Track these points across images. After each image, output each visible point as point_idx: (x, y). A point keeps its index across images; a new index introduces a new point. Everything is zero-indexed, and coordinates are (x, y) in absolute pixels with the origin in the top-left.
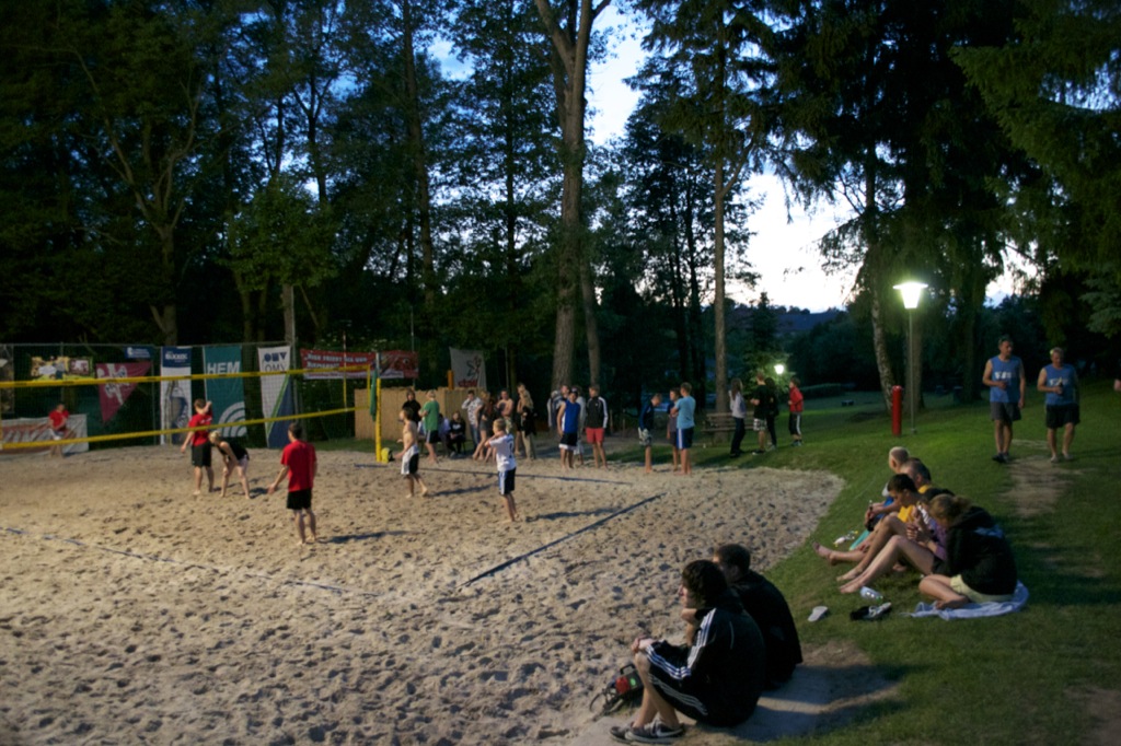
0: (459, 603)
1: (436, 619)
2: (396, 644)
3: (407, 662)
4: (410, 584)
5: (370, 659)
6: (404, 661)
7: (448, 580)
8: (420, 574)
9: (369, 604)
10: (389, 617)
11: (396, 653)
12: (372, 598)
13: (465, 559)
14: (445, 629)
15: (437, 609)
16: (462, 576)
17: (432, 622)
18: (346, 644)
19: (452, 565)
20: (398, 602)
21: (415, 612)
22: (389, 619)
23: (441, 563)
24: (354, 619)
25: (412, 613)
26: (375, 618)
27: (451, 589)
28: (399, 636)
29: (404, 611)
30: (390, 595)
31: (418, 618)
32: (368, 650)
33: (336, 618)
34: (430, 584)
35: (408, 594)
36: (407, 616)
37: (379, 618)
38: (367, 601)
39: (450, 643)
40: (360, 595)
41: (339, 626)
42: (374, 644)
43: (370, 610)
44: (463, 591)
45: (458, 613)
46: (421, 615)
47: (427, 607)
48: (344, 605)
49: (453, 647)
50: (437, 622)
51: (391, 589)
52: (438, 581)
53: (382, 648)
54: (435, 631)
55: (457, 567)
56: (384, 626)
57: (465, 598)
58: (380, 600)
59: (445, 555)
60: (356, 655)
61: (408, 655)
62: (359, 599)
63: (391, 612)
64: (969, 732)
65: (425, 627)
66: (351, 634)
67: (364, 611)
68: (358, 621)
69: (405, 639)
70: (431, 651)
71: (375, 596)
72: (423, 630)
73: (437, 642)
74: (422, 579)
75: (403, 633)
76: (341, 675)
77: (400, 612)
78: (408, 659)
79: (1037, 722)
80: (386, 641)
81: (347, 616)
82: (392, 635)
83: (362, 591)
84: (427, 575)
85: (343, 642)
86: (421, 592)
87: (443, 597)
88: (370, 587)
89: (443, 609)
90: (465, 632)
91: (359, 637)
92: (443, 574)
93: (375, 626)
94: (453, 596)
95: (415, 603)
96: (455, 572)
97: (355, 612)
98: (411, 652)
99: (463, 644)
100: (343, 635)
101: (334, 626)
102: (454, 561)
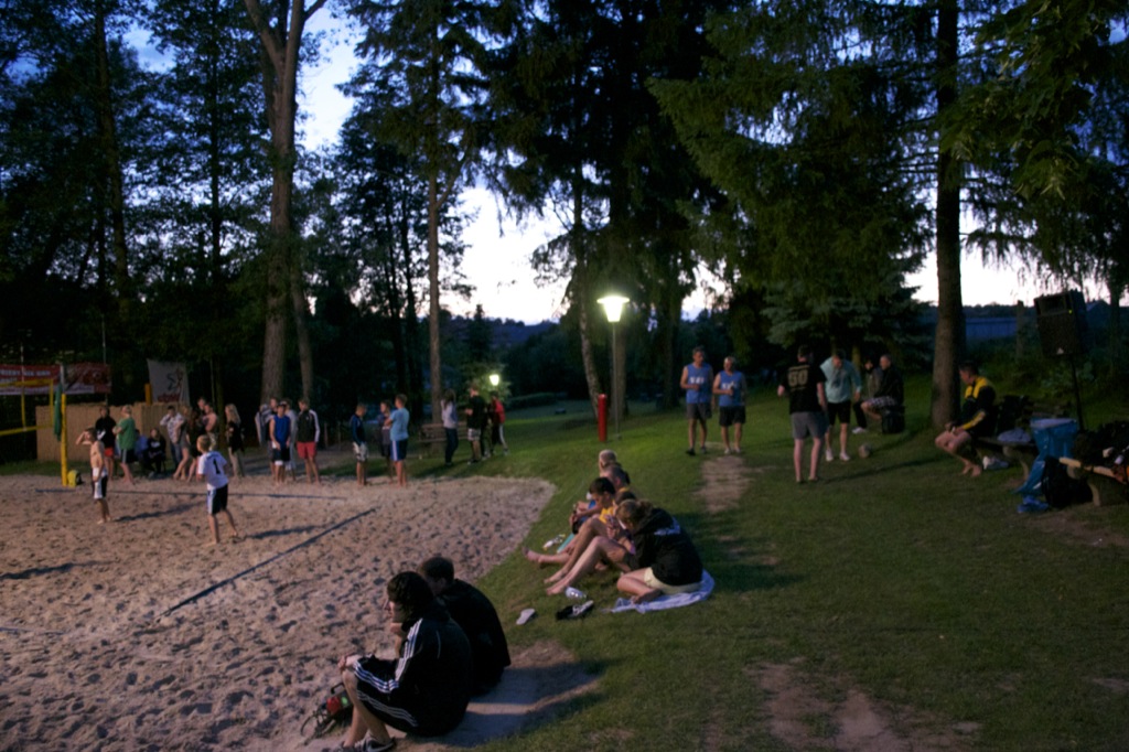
0: (158, 635)
1: (131, 653)
2: (85, 685)
3: (98, 704)
4: (101, 618)
5: (54, 704)
6: (94, 703)
7: (144, 611)
8: (112, 607)
9: (52, 644)
10: (76, 655)
11: (85, 694)
12: (56, 637)
13: (164, 586)
14: (142, 663)
15: (132, 643)
16: (160, 606)
17: (126, 657)
18: (25, 690)
19: (149, 594)
20: (87, 639)
21: (107, 648)
22: (76, 658)
23: (137, 592)
24: (34, 662)
25: (101, 649)
26: (60, 658)
27: (148, 620)
28: (88, 675)
29: (94, 648)
30: (77, 632)
31: (111, 654)
32: (52, 693)
33: (12, 662)
34: (125, 616)
35: (98, 629)
36: (97, 653)
37: (65, 658)
38: (50, 640)
39: (147, 678)
40: (40, 635)
41: (17, 671)
42: (59, 687)
43: (54, 650)
44: (162, 622)
45: (157, 645)
46: (114, 651)
47: (120, 641)
48: (22, 647)
49: (151, 683)
50: (132, 657)
51: (78, 626)
52: (134, 612)
53: (68, 690)
54: (129, 667)
55: (155, 596)
56: (70, 667)
57: (164, 629)
58: (66, 638)
59: (141, 584)
60: (37, 702)
61: (98, 696)
62: (40, 639)
63: (79, 650)
64: (659, 716)
65: (118, 664)
66: (31, 679)
67: (47, 652)
68: (39, 664)
69: (95, 679)
70: (125, 689)
71: (60, 634)
72: (116, 667)
73: (132, 679)
74: (115, 611)
75: (92, 673)
76: (19, 725)
77: (89, 650)
78: (98, 700)
79: (718, 701)
80: (73, 683)
81: (26, 659)
82: (80, 676)
83: (44, 630)
84: (120, 607)
85: (21, 688)
86: (114, 626)
87: (139, 629)
88: (54, 625)
89: (139, 643)
90: (164, 665)
91: (41, 681)
92: (139, 605)
93: (60, 667)
94: (150, 627)
95: (106, 638)
96: (153, 602)
97: (36, 653)
98: (102, 693)
99: (161, 679)
100: (20, 681)
101: (10, 671)
102: (151, 590)
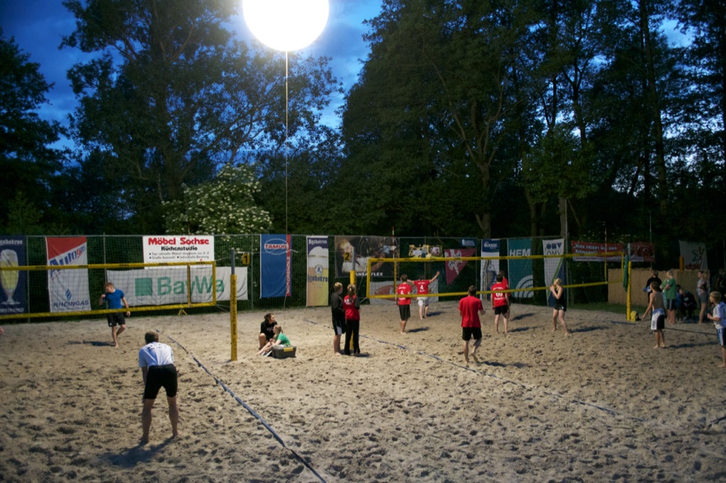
0: (712, 437)
1: (694, 446)
2: (663, 462)
3: (674, 478)
4: (668, 415)
5: (644, 470)
6: (672, 477)
7: (699, 416)
8: (675, 408)
9: (637, 426)
10: (655, 439)
11: (665, 469)
12: (639, 422)
13: (711, 401)
14: (703, 456)
15: (693, 438)
16: (710, 415)
17: (690, 448)
18: (624, 455)
19: (700, 404)
20: (660, 428)
21: (675, 438)
22: (655, 441)
23: (691, 401)
24: (627, 436)
25: (671, 439)
26: (643, 438)
27: (702, 424)
28: (665, 455)
29: (666, 436)
30: (653, 422)
31: (679, 443)
32: (641, 463)
33: (613, 433)
34: (685, 417)
35: (667, 423)
36: (669, 440)
37: (647, 439)
38: (635, 424)
39: (709, 469)
40: (628, 418)
41: (616, 440)
42: (646, 458)
43: (639, 431)
44: (713, 427)
45: (712, 444)
46: (681, 441)
47: (684, 435)
48: (618, 424)
49: (713, 473)
50: (695, 449)
51: (653, 417)
52: (691, 416)
53: (653, 463)
54: (694, 456)
55: (705, 407)
56: (652, 446)
57: (715, 433)
58: (646, 424)
59: (693, 396)
60: (632, 465)
61: (675, 473)
62: (629, 421)
63: (656, 435)
65: (685, 452)
66: (626, 448)
67: (634, 431)
68: (630, 438)
69: (669, 459)
70: (693, 473)
71: (641, 421)
72: (684, 454)
73: (697, 466)
74: (677, 412)
75: (668, 454)
76: (622, 479)
77: (663, 436)
78: (675, 476)
80: (655, 458)
81: (621, 433)
82: (659, 454)
83: (630, 415)
84: (681, 410)
85: (620, 453)
86: (678, 423)
87: (697, 429)
88: (637, 413)
89: (698, 440)
90: (721, 462)
91: (633, 451)
92: (694, 411)
93: (645, 444)
94: (705, 429)
95: (675, 431)
96: (704, 411)
97: (627, 431)
98: (677, 471)
99: (719, 471)
100: (620, 447)
101: (612, 439)
102: (702, 402)
